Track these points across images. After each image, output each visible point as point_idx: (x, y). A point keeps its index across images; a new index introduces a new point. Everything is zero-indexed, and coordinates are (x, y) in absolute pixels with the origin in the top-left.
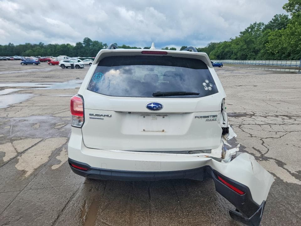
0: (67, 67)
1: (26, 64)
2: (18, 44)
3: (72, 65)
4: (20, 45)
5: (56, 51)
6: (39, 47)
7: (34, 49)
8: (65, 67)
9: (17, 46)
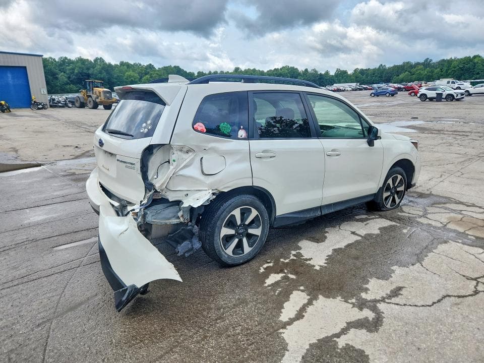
0: (431, 99)
1: (378, 96)
2: (392, 66)
3: (439, 95)
4: (395, 66)
5: (449, 71)
6: (422, 66)
7: (413, 70)
8: (427, 98)
9: (389, 68)
